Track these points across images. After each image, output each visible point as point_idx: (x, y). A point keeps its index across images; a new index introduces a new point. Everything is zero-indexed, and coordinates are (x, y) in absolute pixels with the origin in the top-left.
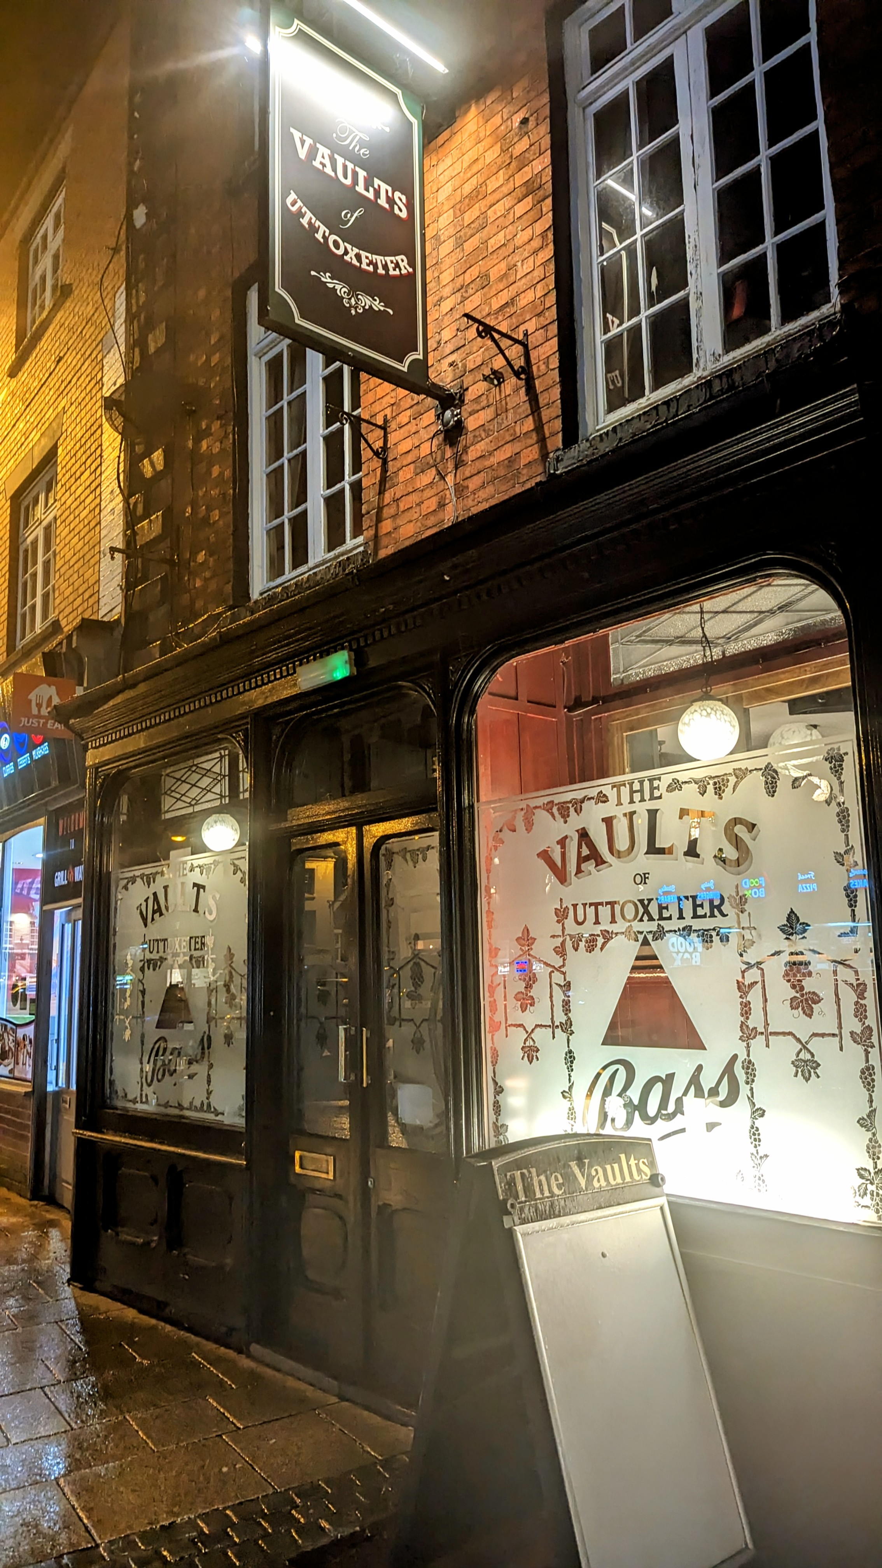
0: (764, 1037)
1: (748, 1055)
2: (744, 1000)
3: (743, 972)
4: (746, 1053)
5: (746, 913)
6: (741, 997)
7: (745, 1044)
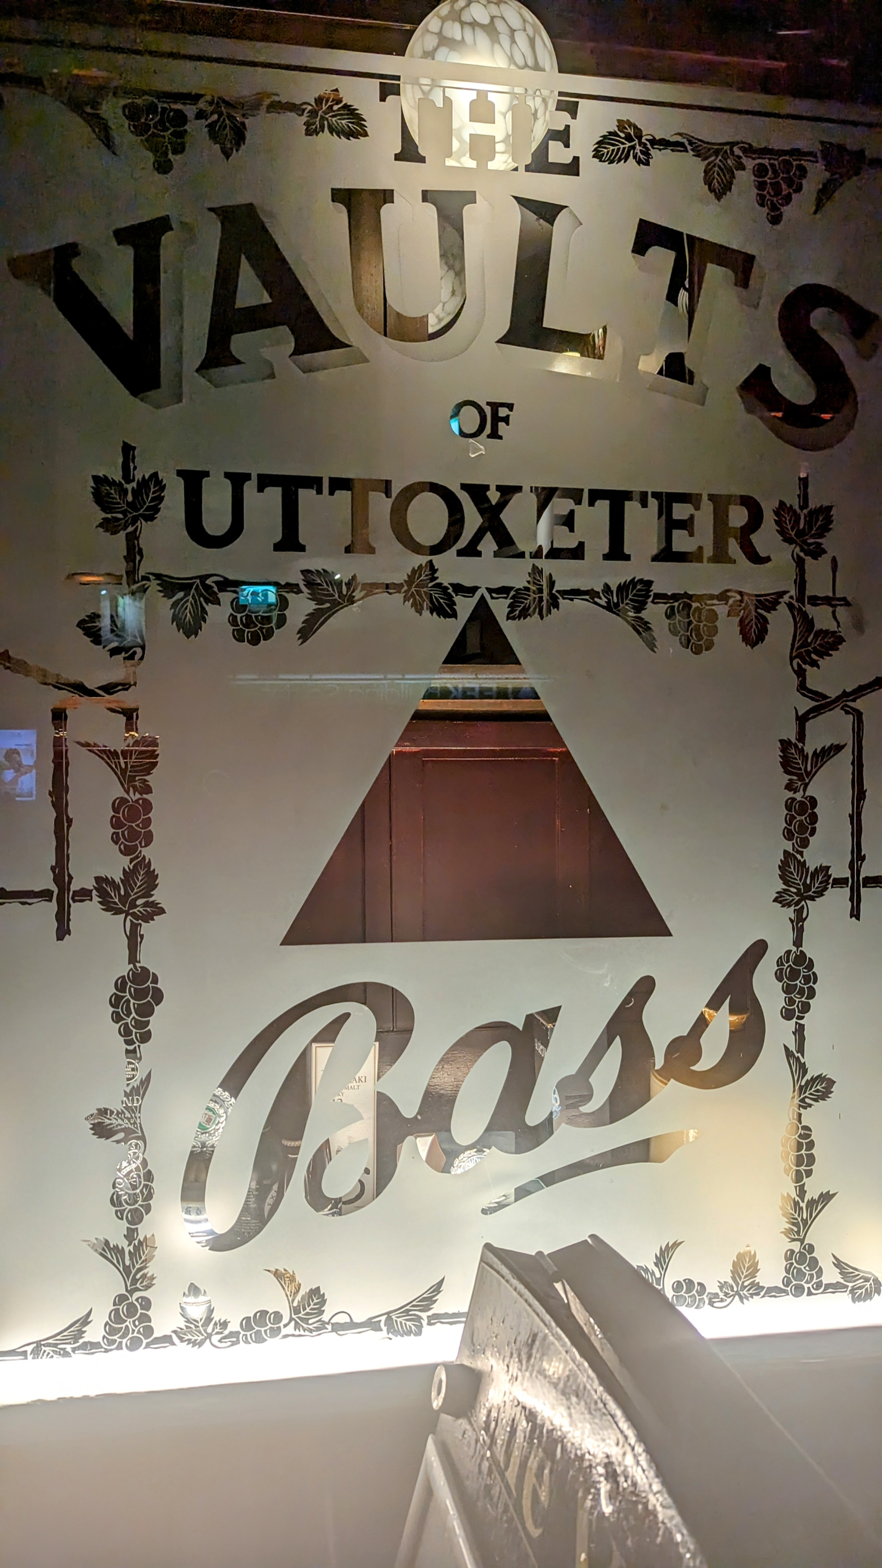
0: (847, 891)
1: (798, 942)
2: (799, 796)
3: (802, 720)
4: (790, 936)
5: (825, 560)
6: (789, 787)
7: (790, 912)
